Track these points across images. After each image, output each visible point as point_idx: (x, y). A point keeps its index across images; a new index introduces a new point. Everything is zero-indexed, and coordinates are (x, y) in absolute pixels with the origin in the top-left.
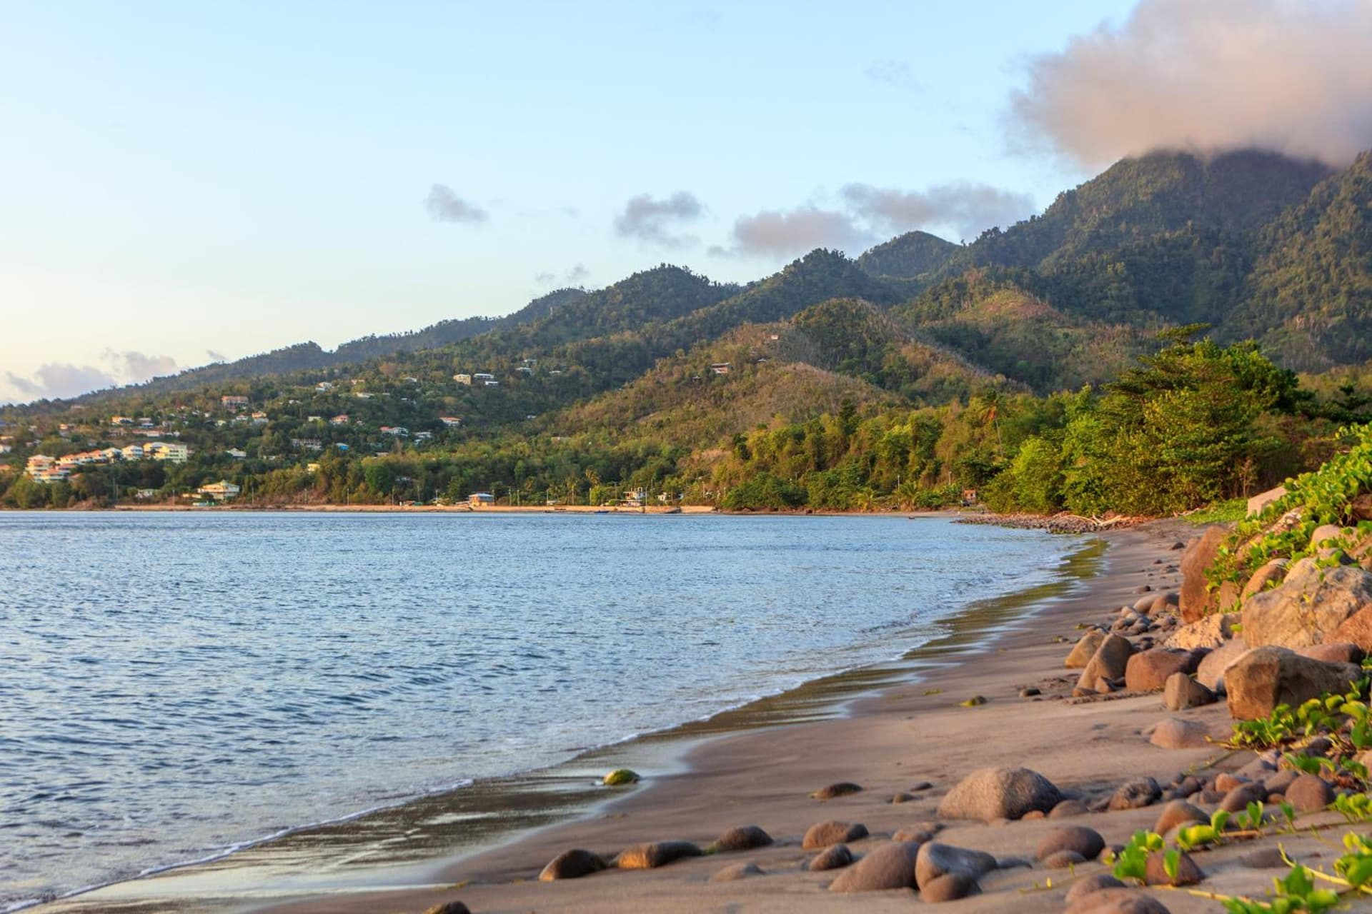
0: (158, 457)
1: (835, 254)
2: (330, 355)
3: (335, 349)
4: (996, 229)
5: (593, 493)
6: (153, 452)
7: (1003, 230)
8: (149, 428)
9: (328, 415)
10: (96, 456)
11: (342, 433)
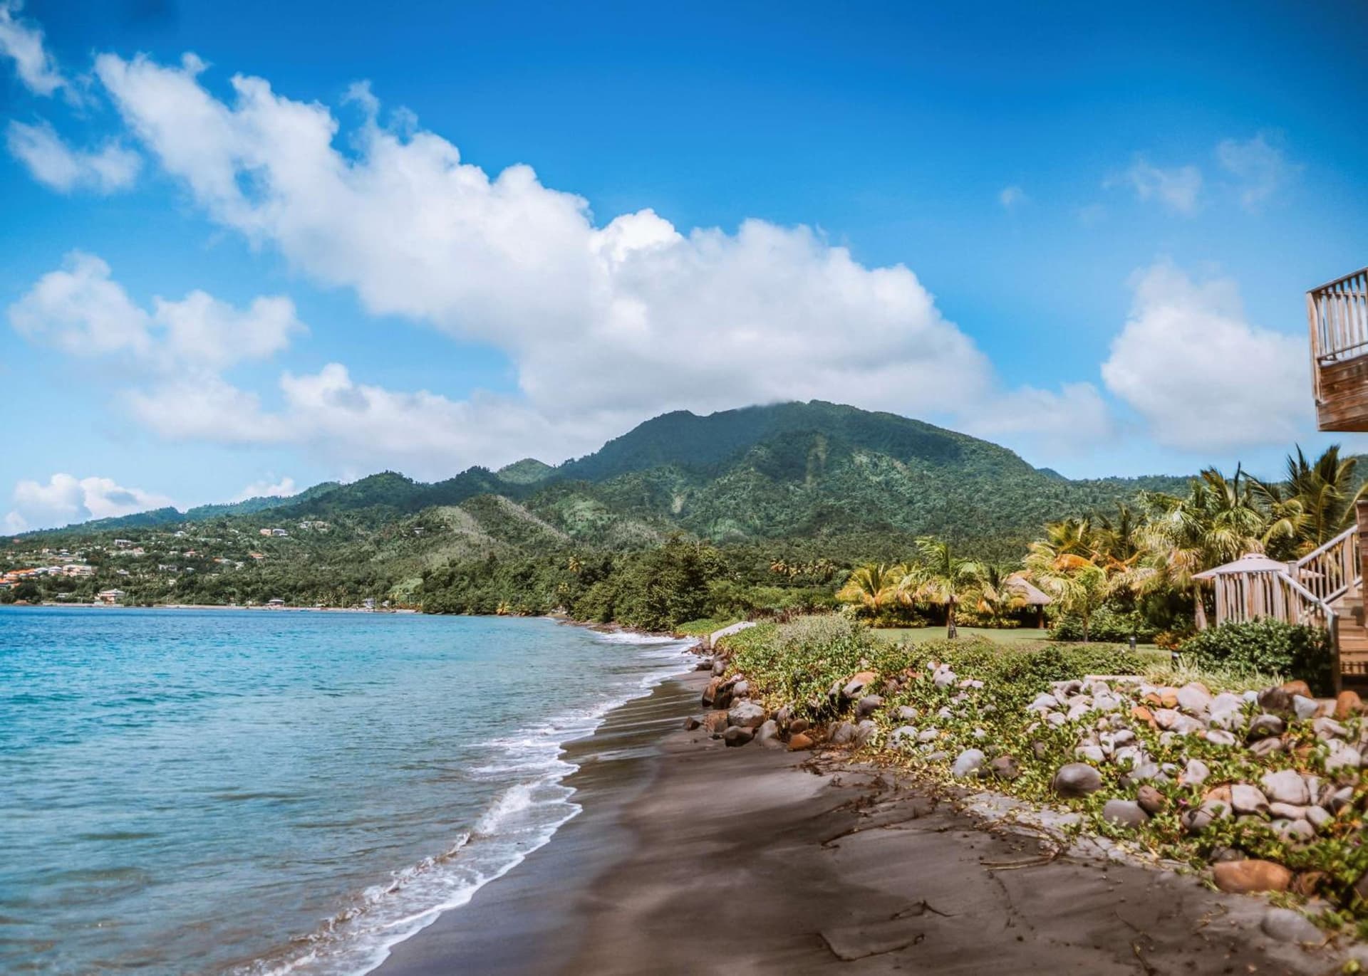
0: (73, 574)
1: (484, 469)
2: (182, 515)
3: (186, 512)
4: (572, 460)
5: (343, 600)
6: (70, 570)
7: (576, 460)
8: (66, 556)
9: (183, 551)
10: (32, 572)
11: (191, 561)
